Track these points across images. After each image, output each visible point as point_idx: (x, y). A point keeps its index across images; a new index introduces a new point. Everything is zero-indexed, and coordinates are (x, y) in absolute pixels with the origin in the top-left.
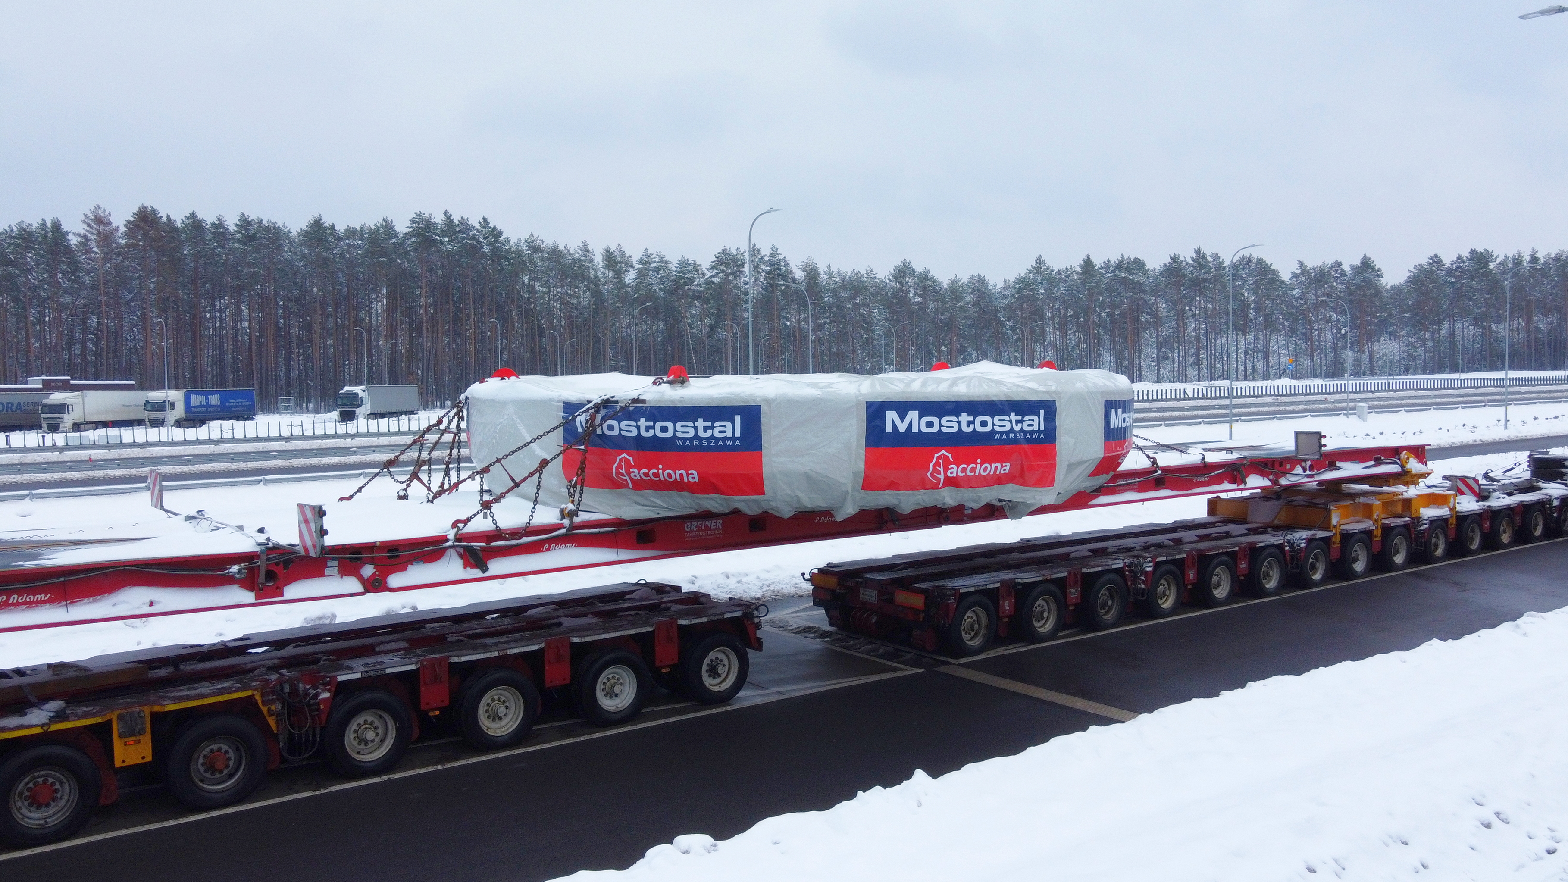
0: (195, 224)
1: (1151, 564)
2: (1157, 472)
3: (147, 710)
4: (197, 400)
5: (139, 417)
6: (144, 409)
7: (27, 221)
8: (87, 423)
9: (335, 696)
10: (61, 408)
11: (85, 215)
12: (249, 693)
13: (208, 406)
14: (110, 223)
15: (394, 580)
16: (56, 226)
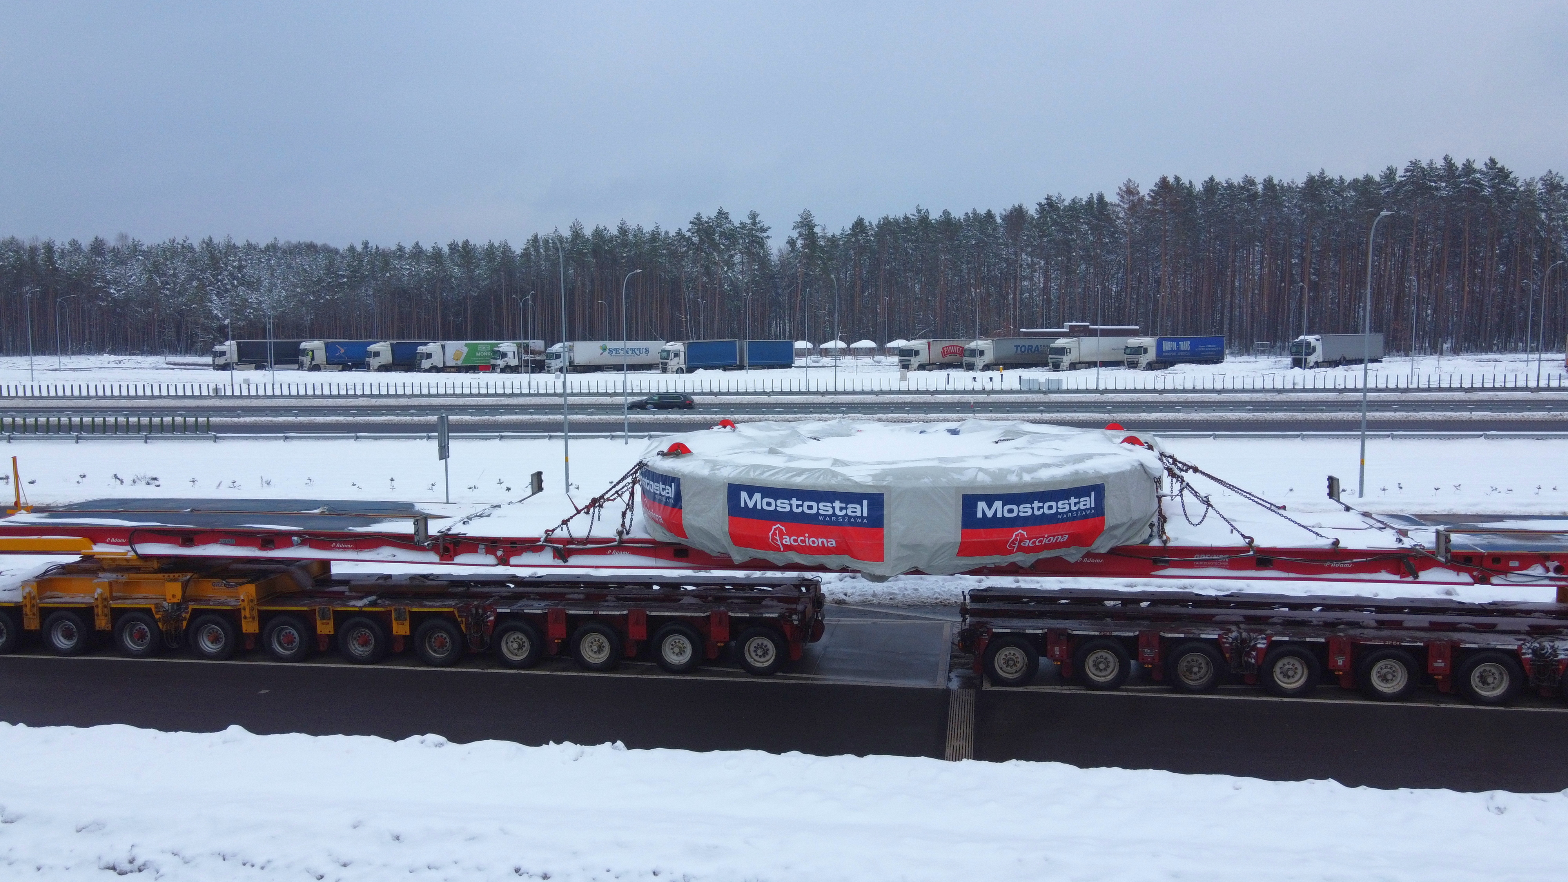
0: (1211, 186)
1: (1265, 641)
2: (1249, 551)
3: (408, 609)
4: (1167, 346)
5: (1119, 358)
6: (1125, 353)
7: (1079, 197)
8: (1080, 363)
9: (496, 618)
10: (1062, 351)
11: (1120, 188)
12: (452, 609)
13: (1178, 350)
14: (1138, 193)
15: (513, 560)
16: (1101, 198)
